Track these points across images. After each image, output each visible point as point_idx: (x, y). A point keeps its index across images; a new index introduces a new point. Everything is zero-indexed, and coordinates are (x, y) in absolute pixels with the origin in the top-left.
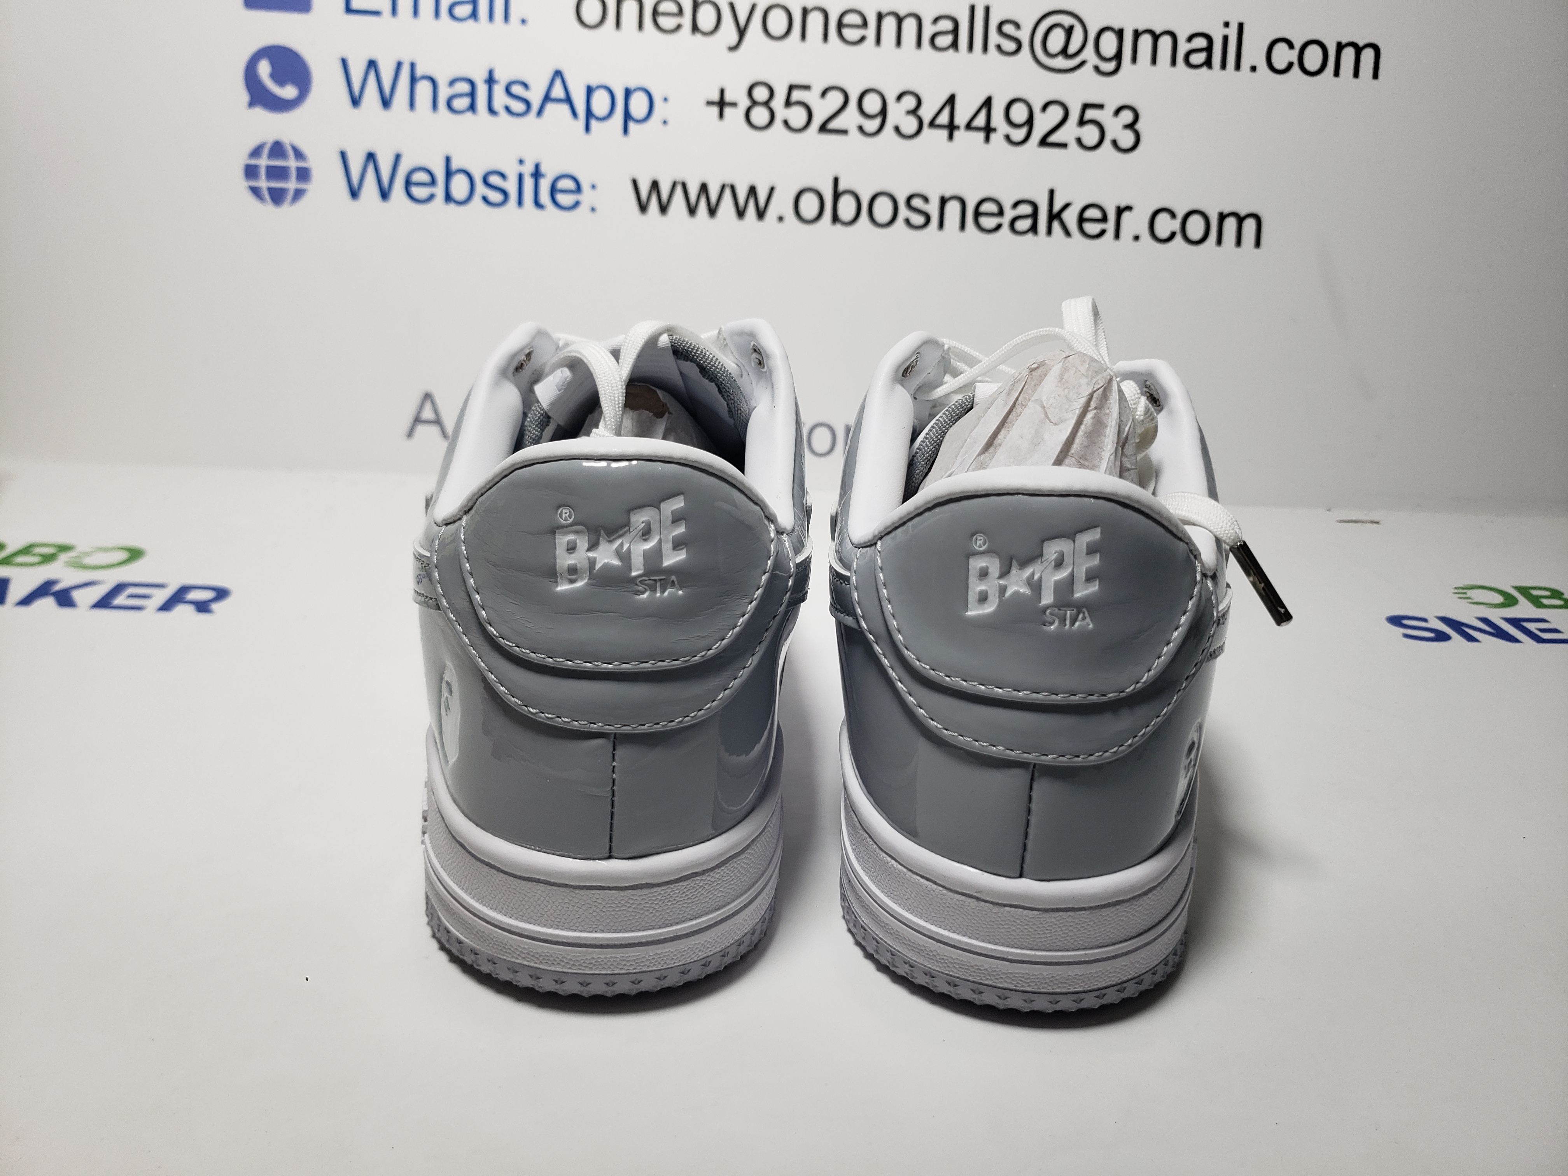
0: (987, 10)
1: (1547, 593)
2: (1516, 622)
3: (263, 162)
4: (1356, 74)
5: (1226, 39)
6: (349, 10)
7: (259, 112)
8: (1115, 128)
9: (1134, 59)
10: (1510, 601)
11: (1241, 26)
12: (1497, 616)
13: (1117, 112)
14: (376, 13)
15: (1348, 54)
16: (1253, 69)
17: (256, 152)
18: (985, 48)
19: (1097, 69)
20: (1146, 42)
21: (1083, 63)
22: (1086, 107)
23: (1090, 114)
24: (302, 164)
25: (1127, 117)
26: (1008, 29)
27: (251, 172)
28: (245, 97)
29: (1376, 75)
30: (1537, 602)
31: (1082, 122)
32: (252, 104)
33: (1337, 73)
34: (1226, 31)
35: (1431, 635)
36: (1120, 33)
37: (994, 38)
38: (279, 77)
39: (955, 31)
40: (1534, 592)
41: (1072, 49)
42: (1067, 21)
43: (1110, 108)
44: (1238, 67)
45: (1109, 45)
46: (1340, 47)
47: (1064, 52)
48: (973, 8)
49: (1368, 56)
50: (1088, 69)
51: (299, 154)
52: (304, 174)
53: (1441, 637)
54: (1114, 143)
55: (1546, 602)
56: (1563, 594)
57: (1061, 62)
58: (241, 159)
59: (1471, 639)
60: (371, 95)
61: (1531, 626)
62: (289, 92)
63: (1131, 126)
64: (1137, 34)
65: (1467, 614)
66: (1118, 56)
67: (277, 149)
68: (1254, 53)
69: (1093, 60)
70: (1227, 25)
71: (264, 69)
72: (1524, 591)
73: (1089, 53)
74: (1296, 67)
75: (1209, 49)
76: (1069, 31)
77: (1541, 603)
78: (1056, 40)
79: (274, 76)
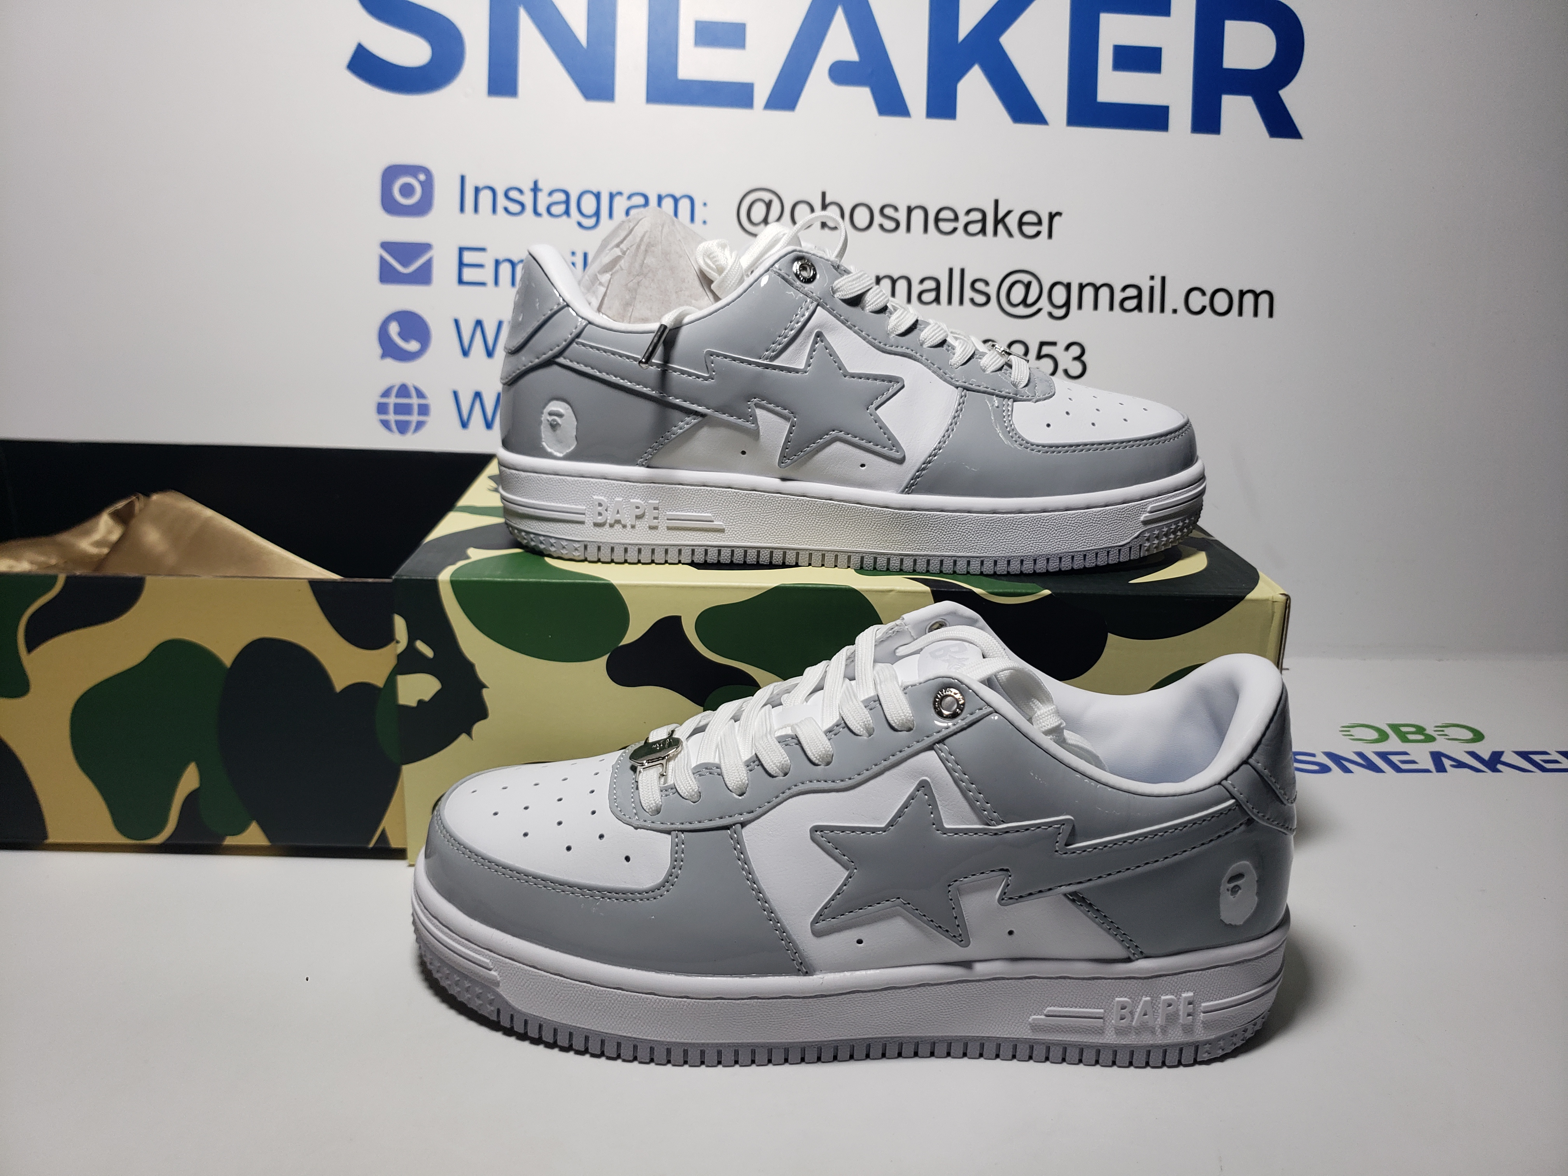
0: (962, 271)
1: (1413, 729)
2: (1383, 756)
3: (392, 400)
4: (1256, 314)
5: (1152, 289)
6: (461, 281)
7: (389, 361)
8: (1066, 360)
9: (1080, 306)
10: (1383, 737)
11: (1163, 279)
12: (1369, 751)
13: (1067, 348)
14: (483, 284)
15: (1249, 299)
16: (1175, 311)
17: (386, 394)
18: (961, 302)
19: (1050, 314)
20: (1089, 292)
21: (1039, 310)
22: (1042, 344)
23: (1046, 350)
24: (422, 401)
25: (1075, 351)
26: (979, 286)
27: (382, 409)
28: (379, 351)
29: (1271, 315)
30: (1403, 737)
31: (1039, 357)
32: (384, 356)
33: (1240, 313)
34: (1152, 283)
35: (1316, 768)
36: (1068, 287)
37: (968, 293)
38: (405, 335)
39: (938, 289)
40: (1404, 729)
41: (1030, 300)
42: (1026, 278)
43: (1062, 345)
44: (1162, 310)
45: (1059, 295)
46: (1242, 294)
47: (1024, 302)
48: (951, 271)
49: (1264, 300)
50: (1043, 314)
51: (420, 394)
52: (424, 410)
53: (1325, 769)
54: (1066, 372)
55: (1411, 737)
56: (1424, 729)
57: (1021, 310)
58: (375, 398)
59: (1347, 770)
60: (478, 347)
61: (1395, 759)
62: (413, 346)
63: (1078, 358)
64: (1082, 287)
65: (1346, 750)
66: (1067, 304)
67: (403, 391)
68: (1174, 299)
69: (1047, 307)
70: (1152, 278)
71: (394, 329)
72: (1395, 728)
73: (1044, 302)
74: (1208, 309)
75: (1139, 296)
76: (1028, 286)
77: (1407, 737)
78: (1018, 294)
79: (401, 335)
